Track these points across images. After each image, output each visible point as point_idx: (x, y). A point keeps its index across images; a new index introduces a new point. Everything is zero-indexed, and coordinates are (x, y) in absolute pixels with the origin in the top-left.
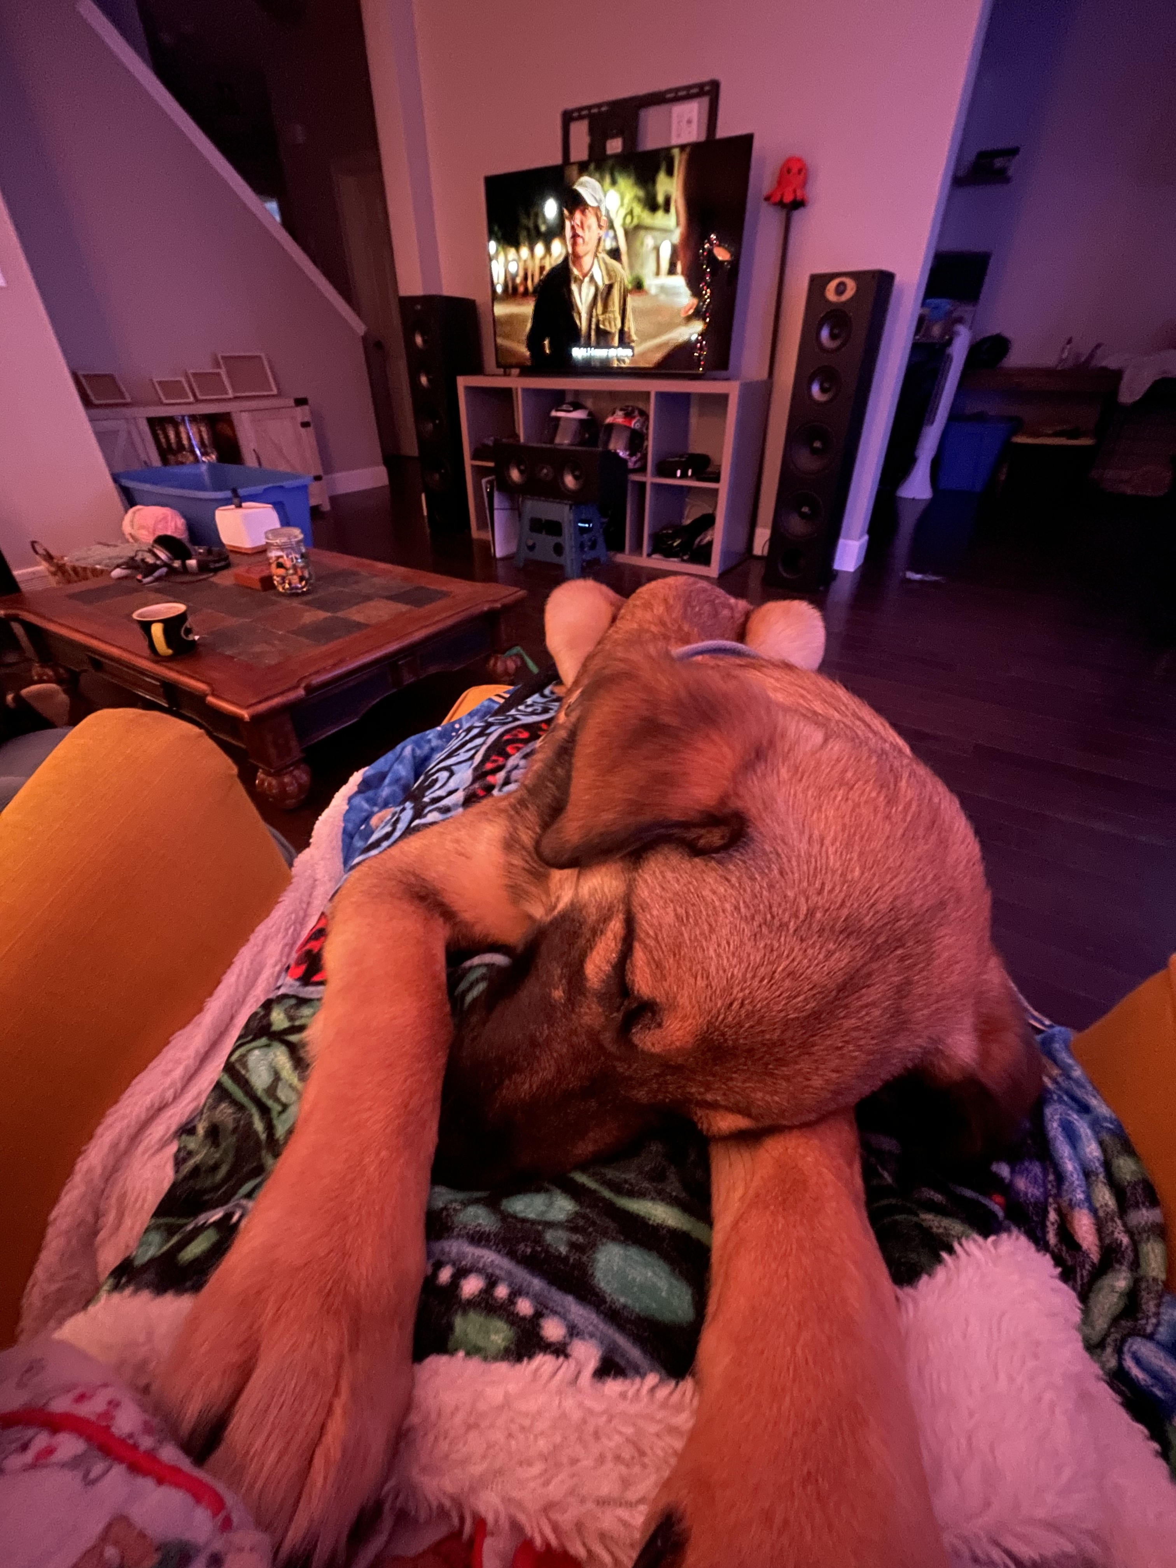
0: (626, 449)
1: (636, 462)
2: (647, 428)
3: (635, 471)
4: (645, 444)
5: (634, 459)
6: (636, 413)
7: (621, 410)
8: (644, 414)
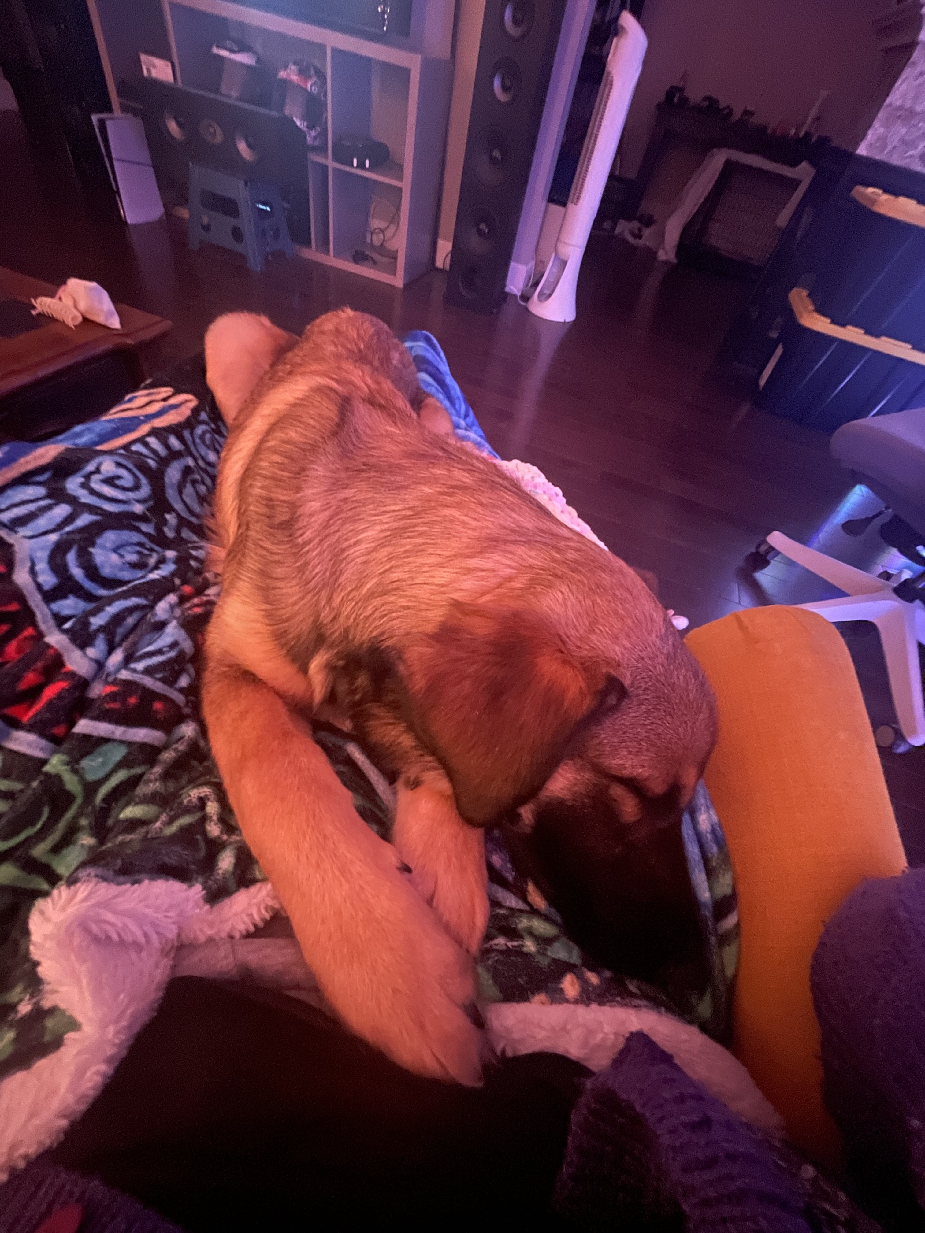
0: (303, 119)
1: (315, 138)
2: (325, 96)
3: (313, 149)
4: (324, 116)
5: (313, 133)
6: (312, 72)
7: (295, 63)
8: (321, 75)
